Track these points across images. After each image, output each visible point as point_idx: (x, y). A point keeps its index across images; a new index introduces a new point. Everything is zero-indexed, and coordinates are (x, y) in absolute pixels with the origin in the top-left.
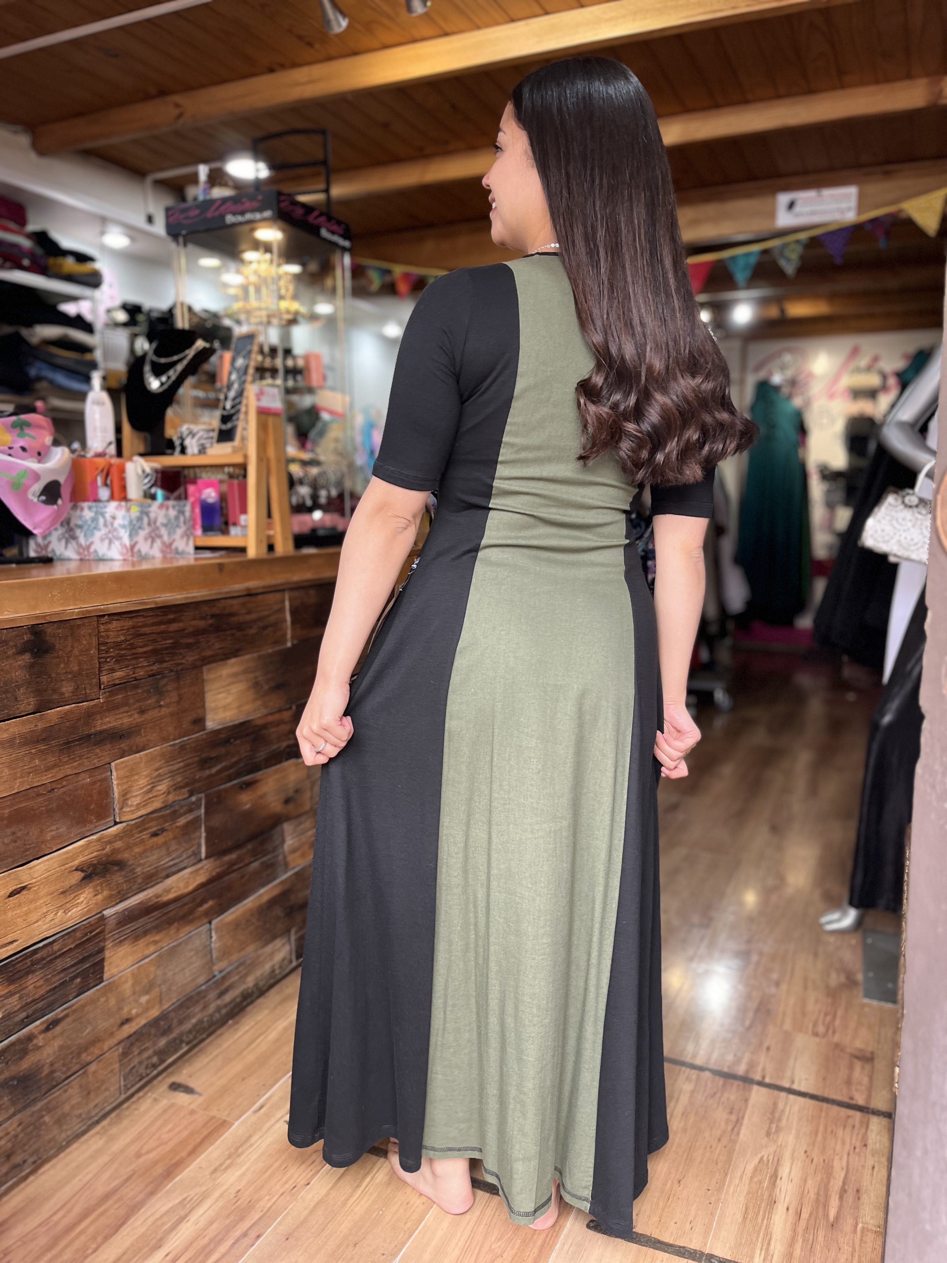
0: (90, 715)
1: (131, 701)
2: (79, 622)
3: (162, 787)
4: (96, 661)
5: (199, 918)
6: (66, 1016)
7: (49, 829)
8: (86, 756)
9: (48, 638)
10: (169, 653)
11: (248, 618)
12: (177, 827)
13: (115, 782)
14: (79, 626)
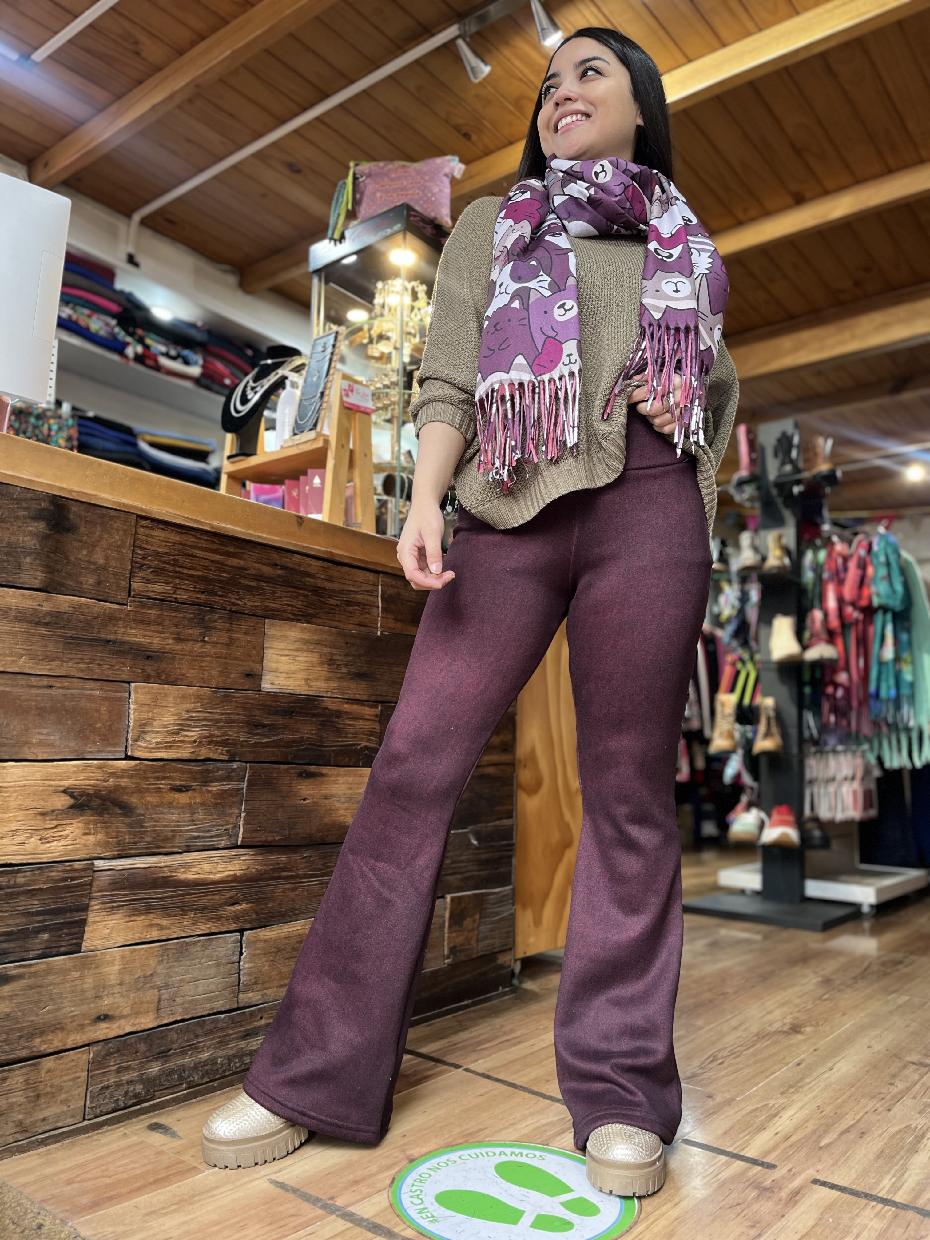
0: (110, 618)
1: (167, 623)
2: (113, 513)
3: (194, 734)
4: (129, 563)
5: (227, 919)
6: (20, 977)
7: (37, 731)
8: (97, 662)
9: (72, 517)
10: (221, 587)
11: (328, 585)
12: (210, 792)
13: (132, 707)
14: (112, 518)
